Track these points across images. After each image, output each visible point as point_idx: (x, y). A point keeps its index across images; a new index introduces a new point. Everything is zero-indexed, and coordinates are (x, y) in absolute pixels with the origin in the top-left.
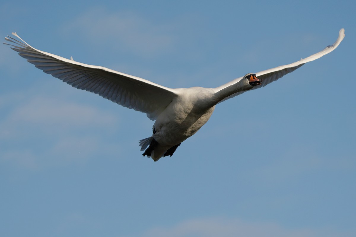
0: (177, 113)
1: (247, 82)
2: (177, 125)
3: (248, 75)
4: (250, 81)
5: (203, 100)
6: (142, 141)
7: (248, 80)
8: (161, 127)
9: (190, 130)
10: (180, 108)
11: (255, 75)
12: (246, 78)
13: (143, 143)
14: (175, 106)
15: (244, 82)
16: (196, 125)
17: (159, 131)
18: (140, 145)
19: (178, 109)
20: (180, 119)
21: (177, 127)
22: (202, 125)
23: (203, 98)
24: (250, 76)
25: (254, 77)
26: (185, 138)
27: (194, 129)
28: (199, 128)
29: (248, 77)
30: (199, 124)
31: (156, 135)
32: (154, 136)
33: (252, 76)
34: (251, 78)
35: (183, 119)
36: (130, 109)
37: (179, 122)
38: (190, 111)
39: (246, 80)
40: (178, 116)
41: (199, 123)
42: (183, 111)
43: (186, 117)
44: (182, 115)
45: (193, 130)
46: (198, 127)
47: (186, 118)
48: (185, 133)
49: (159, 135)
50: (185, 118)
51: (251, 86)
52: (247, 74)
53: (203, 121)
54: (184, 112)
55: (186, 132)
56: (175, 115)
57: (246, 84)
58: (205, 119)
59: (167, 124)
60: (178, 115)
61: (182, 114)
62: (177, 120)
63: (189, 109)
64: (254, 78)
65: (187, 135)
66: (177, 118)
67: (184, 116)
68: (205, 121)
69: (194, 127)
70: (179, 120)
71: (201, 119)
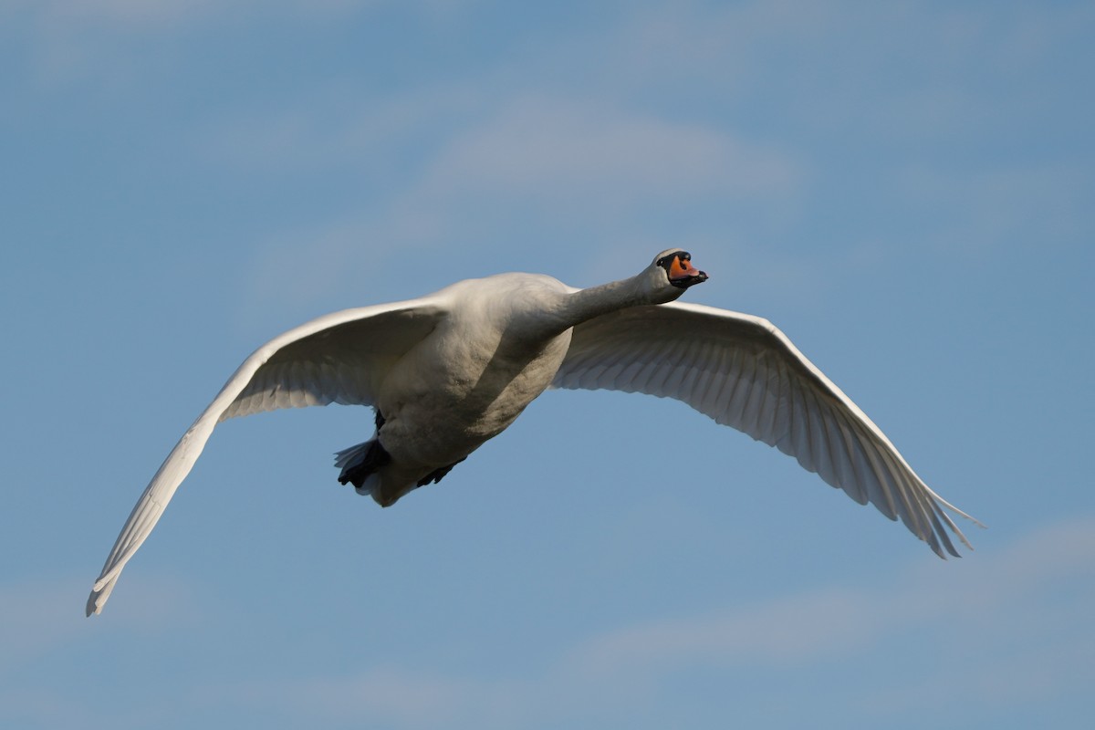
0: (449, 364)
1: (663, 277)
2: (452, 401)
3: (666, 254)
4: (670, 276)
5: (529, 313)
6: (341, 454)
7: (664, 271)
8: (400, 405)
9: (493, 414)
10: (458, 347)
11: (687, 257)
12: (659, 264)
13: (347, 457)
14: (443, 343)
15: (654, 278)
16: (512, 397)
17: (393, 418)
18: (336, 465)
19: (450, 351)
20: (461, 382)
21: (451, 406)
22: (532, 396)
23: (529, 309)
24: (671, 257)
25: (685, 262)
26: (478, 440)
27: (506, 412)
28: (522, 409)
29: (666, 262)
30: (524, 396)
31: (384, 432)
32: (379, 434)
33: (677, 258)
34: (673, 266)
35: (471, 381)
36: (326, 405)
37: (458, 391)
38: (490, 354)
39: (659, 270)
40: (453, 375)
41: (523, 393)
42: (468, 357)
43: (480, 373)
44: (467, 371)
45: (503, 415)
46: (519, 404)
47: (481, 378)
48: (479, 423)
49: (393, 433)
50: (477, 379)
51: (675, 288)
52: (663, 252)
53: (534, 384)
54: (472, 357)
55: (483, 423)
56: (443, 370)
57: (660, 285)
58: (541, 376)
59: (421, 396)
60: (452, 371)
61: (466, 364)
62: (451, 387)
63: (486, 347)
64: (684, 267)
65: (485, 430)
66: (452, 381)
67: (473, 372)
68: (541, 382)
69: (507, 403)
70: (458, 386)
71: (527, 378)
